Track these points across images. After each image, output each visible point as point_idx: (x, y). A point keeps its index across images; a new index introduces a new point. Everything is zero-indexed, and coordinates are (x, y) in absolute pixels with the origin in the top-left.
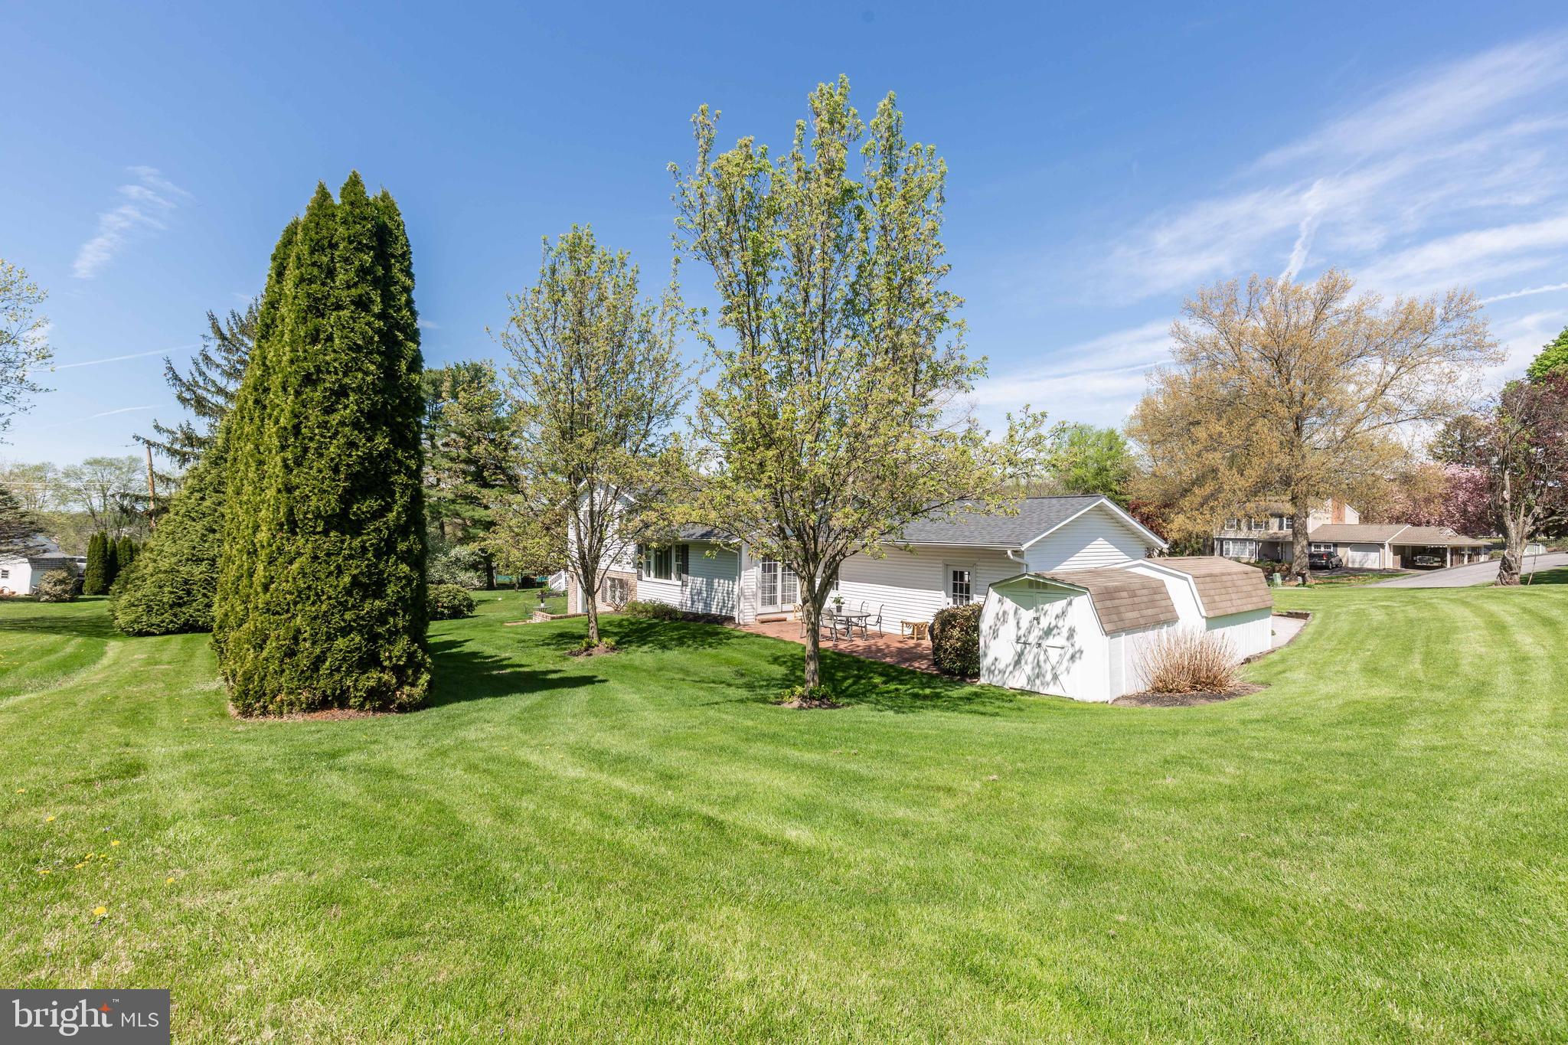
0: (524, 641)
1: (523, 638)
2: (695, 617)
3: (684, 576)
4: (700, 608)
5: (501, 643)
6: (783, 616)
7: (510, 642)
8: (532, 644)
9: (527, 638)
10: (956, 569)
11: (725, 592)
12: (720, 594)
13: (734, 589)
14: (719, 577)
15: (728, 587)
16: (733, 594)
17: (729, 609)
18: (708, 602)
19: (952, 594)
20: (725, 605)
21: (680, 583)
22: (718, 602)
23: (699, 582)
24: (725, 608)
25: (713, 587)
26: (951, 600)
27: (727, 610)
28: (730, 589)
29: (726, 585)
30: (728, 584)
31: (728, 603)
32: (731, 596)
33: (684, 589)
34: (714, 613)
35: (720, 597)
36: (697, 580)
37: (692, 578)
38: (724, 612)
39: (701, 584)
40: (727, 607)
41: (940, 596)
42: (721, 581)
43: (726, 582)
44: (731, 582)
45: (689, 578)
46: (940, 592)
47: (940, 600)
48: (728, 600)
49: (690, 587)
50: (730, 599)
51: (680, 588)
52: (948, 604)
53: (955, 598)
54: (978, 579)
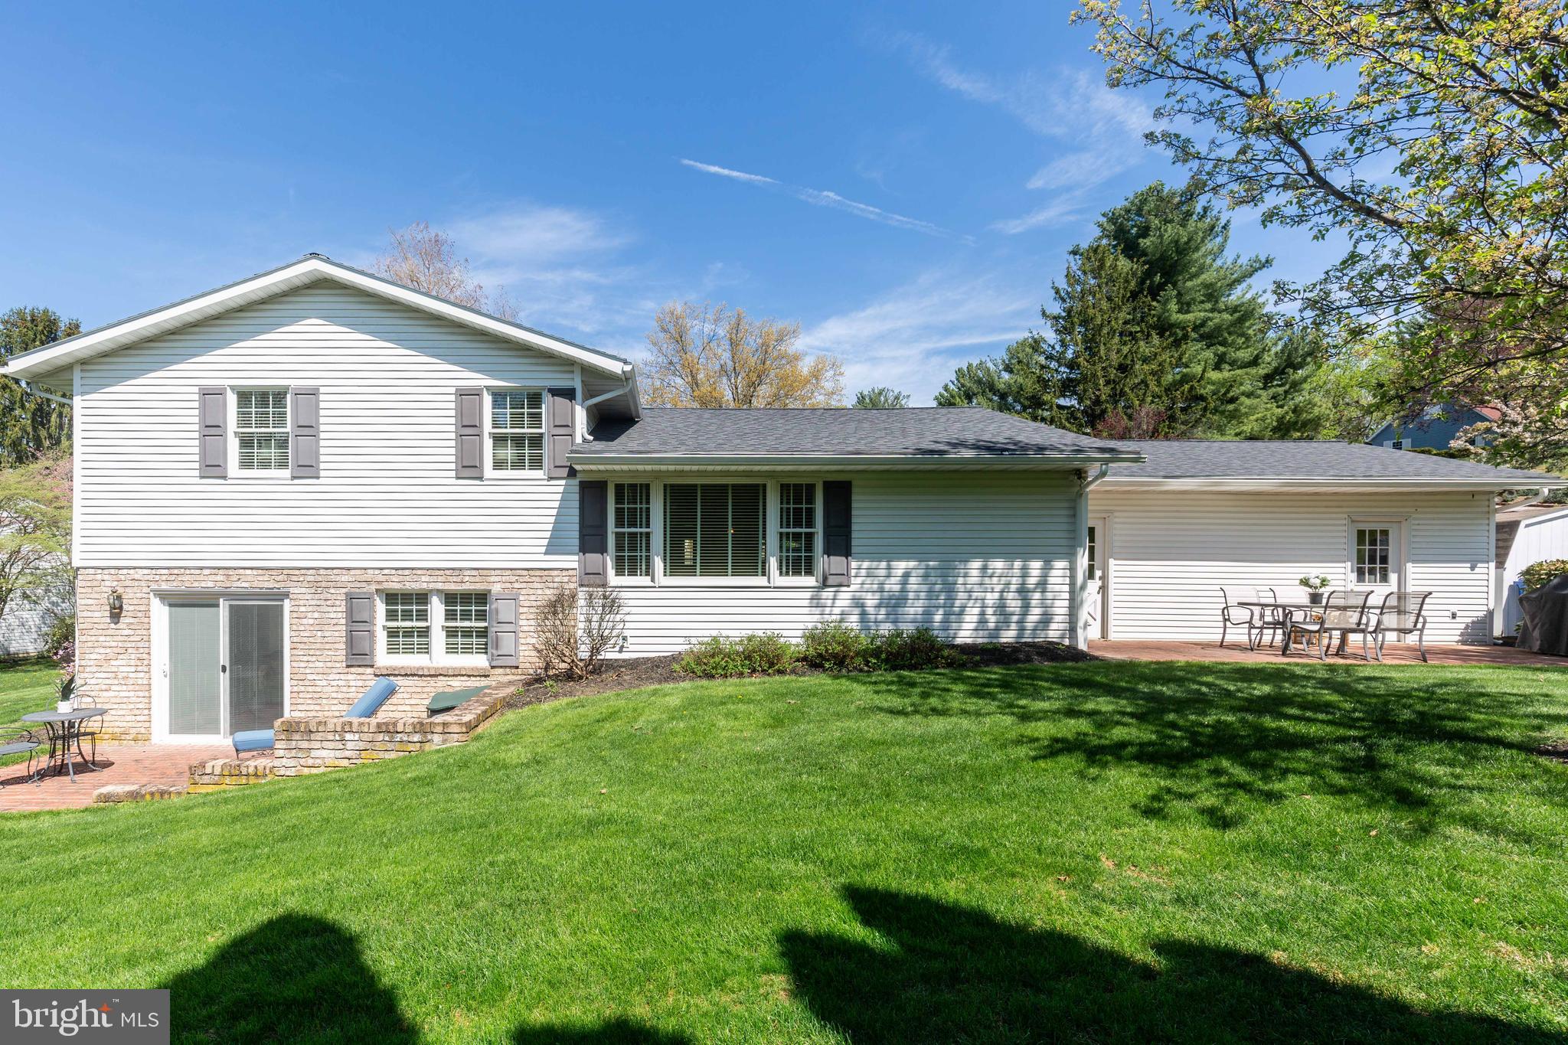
3: (831, 563)
10: (1362, 527)
11: (1013, 588)
12: (989, 595)
13: (1051, 580)
14: (987, 555)
15: (1024, 576)
16: (1044, 591)
17: (1029, 626)
18: (938, 618)
19: (1356, 566)
20: (1015, 618)
21: (810, 581)
22: (983, 614)
23: (900, 572)
24: (1013, 626)
25: (961, 580)
26: (1354, 576)
27: (1022, 629)
28: (1032, 581)
29: (1017, 572)
30: (1024, 568)
31: (1025, 614)
32: (1037, 595)
33: (828, 594)
34: (969, 641)
35: (990, 603)
36: (889, 568)
37: (866, 564)
38: (1008, 636)
39: (906, 575)
40: (1021, 622)
41: (1343, 570)
42: (998, 564)
43: (1017, 564)
44: (1036, 566)
45: (854, 564)
46: (1343, 565)
47: (1343, 577)
48: (1026, 607)
49: (853, 588)
50: (1034, 603)
51: (808, 595)
52: (1351, 582)
53: (1360, 572)
54: (1415, 539)
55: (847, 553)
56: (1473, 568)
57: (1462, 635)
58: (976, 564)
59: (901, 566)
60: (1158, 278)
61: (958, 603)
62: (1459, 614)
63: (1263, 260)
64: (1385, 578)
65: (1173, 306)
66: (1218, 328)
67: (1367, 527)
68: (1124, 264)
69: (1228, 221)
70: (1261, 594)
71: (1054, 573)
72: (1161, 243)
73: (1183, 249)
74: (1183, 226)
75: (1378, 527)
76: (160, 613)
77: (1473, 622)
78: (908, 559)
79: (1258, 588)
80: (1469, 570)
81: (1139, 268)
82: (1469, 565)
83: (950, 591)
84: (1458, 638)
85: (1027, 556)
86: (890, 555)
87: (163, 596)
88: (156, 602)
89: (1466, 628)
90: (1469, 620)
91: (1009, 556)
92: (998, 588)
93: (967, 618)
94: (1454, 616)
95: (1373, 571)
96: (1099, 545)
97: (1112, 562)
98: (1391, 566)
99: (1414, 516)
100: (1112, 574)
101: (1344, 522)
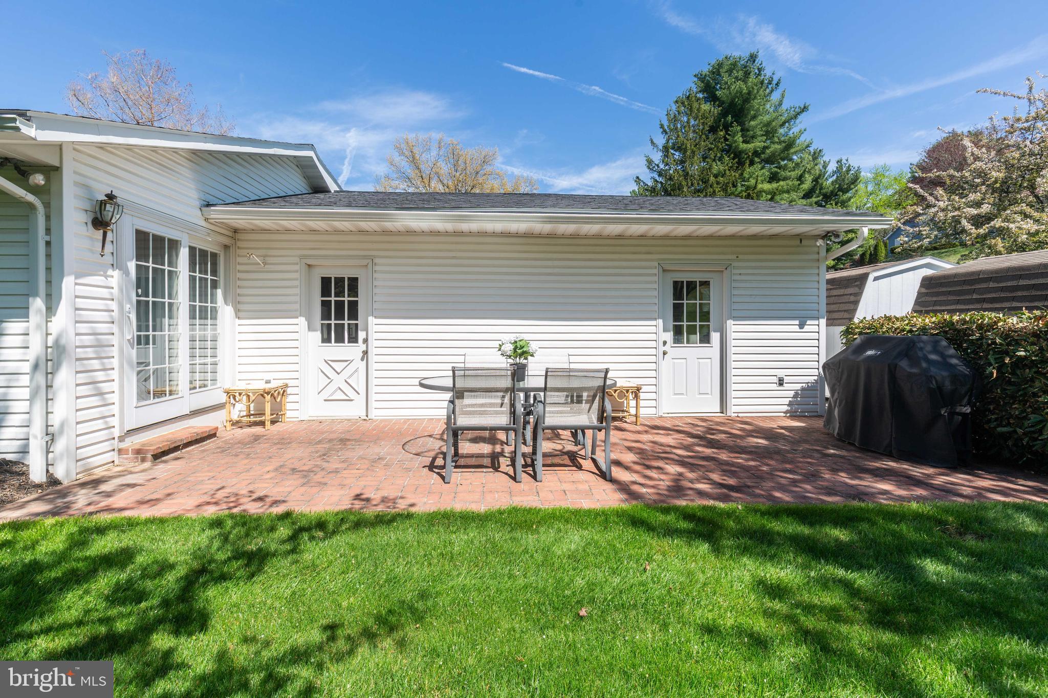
6: (202, 424)
10: (679, 278)
19: (671, 324)
26: (669, 336)
41: (653, 329)
46: (654, 323)
47: (653, 337)
52: (665, 343)
53: (678, 331)
54: (735, 292)
56: (801, 326)
57: (790, 404)
60: (729, 118)
62: (786, 379)
63: (802, 107)
64: (706, 339)
65: (739, 138)
66: (773, 154)
67: (685, 278)
68: (706, 107)
69: (779, 80)
70: (572, 359)
72: (730, 93)
73: (748, 98)
74: (745, 82)
77: (803, 389)
79: (571, 351)
80: (797, 328)
81: (716, 111)
82: (797, 322)
84: (786, 408)
89: (796, 396)
90: (798, 387)
94: (781, 382)
95: (692, 330)
96: (362, 300)
97: (371, 319)
98: (711, 324)
99: (735, 264)
100: (373, 336)
101: (655, 271)
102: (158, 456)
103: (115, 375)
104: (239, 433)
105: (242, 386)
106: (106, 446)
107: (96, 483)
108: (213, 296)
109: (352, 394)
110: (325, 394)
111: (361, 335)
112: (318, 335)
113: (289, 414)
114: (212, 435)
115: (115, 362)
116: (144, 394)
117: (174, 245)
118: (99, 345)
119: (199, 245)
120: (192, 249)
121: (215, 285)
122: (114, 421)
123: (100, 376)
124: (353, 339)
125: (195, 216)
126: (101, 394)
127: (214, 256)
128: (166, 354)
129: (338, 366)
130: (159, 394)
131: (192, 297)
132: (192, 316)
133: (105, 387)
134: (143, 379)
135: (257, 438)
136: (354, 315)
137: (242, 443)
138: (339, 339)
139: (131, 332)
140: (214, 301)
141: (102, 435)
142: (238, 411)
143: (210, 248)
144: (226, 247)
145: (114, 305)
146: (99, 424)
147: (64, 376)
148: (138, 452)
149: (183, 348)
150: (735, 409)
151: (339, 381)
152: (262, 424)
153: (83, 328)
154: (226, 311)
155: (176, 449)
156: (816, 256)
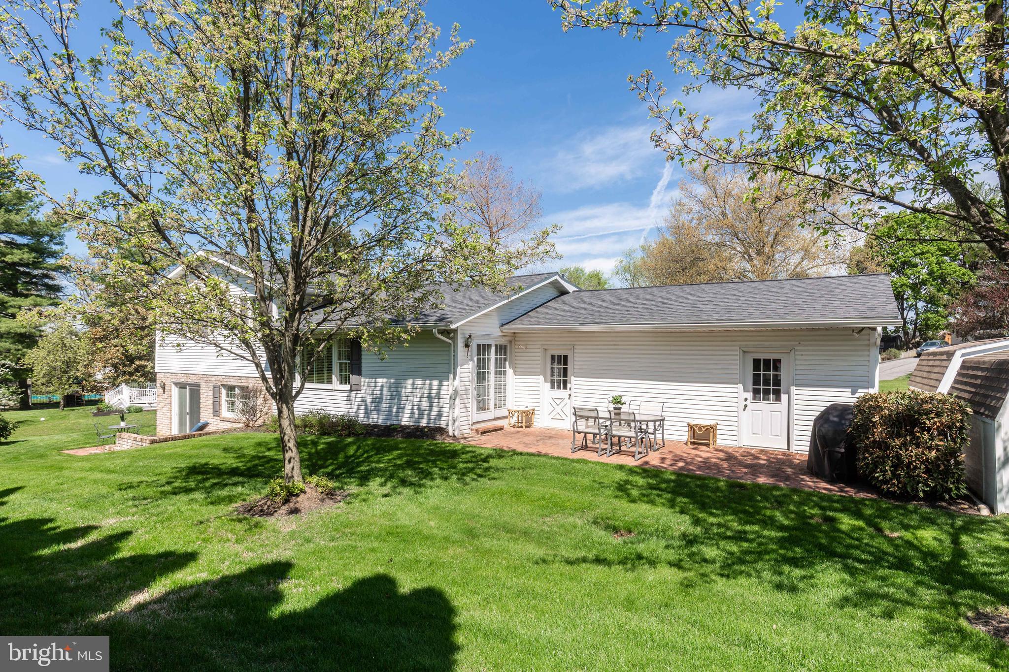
0: (131, 486)
1: (127, 479)
2: (371, 431)
3: (354, 378)
4: (377, 419)
5: (86, 492)
6: (499, 423)
7: (104, 490)
8: (149, 492)
9: (135, 479)
10: (757, 356)
11: (426, 395)
12: (415, 399)
13: (442, 392)
14: (414, 377)
15: (430, 389)
16: (439, 398)
17: (433, 417)
18: (394, 410)
19: (751, 386)
20: (426, 413)
21: (347, 387)
22: (412, 409)
23: (380, 385)
24: (425, 417)
25: (403, 390)
26: (750, 395)
27: (429, 419)
28: (434, 392)
29: (427, 387)
30: (430, 385)
31: (430, 410)
32: (436, 400)
33: (353, 395)
34: (407, 423)
35: (415, 403)
36: (375, 382)
37: (367, 380)
38: (424, 423)
39: (382, 386)
40: (429, 415)
41: (735, 390)
42: (419, 382)
43: (428, 382)
44: (436, 383)
45: (363, 380)
46: (736, 386)
47: (737, 395)
48: (431, 406)
49: (363, 392)
50: (435, 404)
51: (346, 394)
52: (746, 400)
53: (756, 392)
54: (798, 367)
55: (359, 373)
58: (410, 382)
59: (381, 381)
61: (402, 402)
64: (777, 398)
67: (762, 357)
71: (443, 388)
75: (772, 357)
76: (175, 391)
78: (383, 378)
80: (849, 394)
82: (850, 390)
83: (399, 395)
85: (432, 378)
86: (375, 375)
87: (176, 384)
88: (173, 386)
91: (424, 378)
92: (419, 395)
93: (406, 411)
95: (767, 392)
96: (569, 367)
97: (573, 378)
98: (782, 388)
99: (798, 348)
100: (573, 387)
101: (738, 353)
102: (483, 433)
103: (470, 401)
104: (513, 429)
105: (515, 408)
106: (467, 427)
107: (465, 438)
108: (505, 364)
109: (564, 417)
110: (552, 416)
111: (569, 386)
112: (549, 385)
113: (535, 424)
114: (501, 429)
115: (470, 396)
116: (478, 409)
117: (489, 346)
118: (466, 390)
119: (498, 343)
120: (496, 346)
121: (505, 360)
122: (470, 418)
123: (466, 401)
124: (565, 387)
125: (497, 331)
126: (466, 407)
127: (505, 346)
128: (486, 392)
129: (558, 401)
130: (483, 409)
131: (496, 368)
132: (496, 374)
133: (468, 405)
134: (479, 402)
135: (518, 432)
136: (565, 375)
137: (512, 433)
138: (559, 387)
139: (475, 385)
140: (505, 367)
141: (466, 423)
142: (514, 420)
143: (503, 343)
144: (510, 342)
145: (470, 375)
146: (465, 419)
147: (457, 401)
148: (477, 430)
149: (492, 390)
150: (796, 448)
151: (558, 409)
152: (522, 427)
153: (462, 384)
154: (510, 372)
155: (488, 432)
156: (867, 342)
